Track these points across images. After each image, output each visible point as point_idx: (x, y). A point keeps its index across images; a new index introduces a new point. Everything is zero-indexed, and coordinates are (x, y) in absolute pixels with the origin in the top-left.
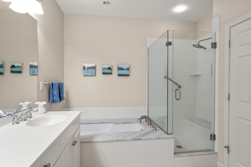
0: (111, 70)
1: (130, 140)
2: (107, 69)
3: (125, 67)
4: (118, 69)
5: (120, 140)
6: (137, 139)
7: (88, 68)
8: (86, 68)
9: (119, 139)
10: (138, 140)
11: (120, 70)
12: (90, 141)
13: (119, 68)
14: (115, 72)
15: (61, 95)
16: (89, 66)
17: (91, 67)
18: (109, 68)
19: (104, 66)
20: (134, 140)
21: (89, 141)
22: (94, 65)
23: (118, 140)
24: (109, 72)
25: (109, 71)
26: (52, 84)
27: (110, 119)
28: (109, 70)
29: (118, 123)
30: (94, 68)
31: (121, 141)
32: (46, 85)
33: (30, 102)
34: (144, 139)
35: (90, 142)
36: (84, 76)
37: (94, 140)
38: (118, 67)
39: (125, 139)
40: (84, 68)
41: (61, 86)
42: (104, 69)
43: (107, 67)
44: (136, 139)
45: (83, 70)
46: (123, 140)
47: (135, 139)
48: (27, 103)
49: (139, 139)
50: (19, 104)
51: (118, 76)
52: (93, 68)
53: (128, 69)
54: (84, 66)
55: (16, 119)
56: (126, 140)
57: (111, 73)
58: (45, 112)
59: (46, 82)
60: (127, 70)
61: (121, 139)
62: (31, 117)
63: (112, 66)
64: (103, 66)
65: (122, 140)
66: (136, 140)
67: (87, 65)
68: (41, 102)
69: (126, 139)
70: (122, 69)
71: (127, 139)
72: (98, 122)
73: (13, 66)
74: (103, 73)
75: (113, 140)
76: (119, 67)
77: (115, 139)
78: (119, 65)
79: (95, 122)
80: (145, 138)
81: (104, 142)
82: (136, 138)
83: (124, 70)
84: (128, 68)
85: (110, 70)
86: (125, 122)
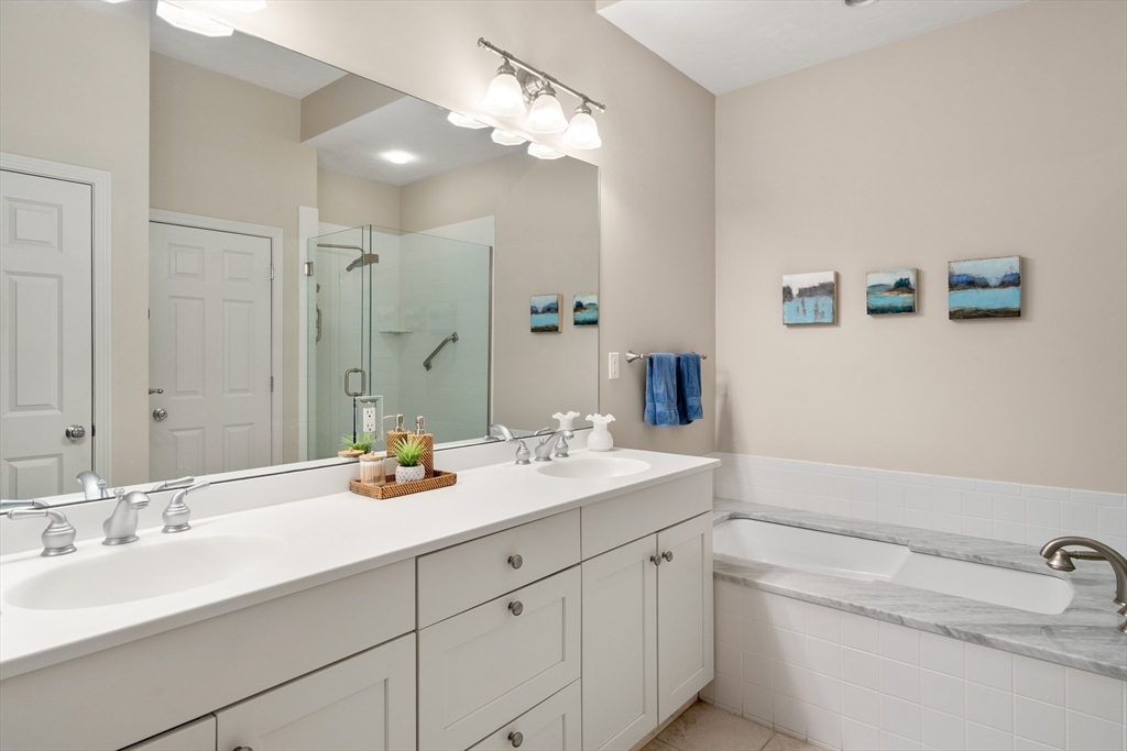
0: (911, 291)
1: (922, 628)
2: (891, 290)
3: (994, 270)
4: (953, 286)
5: (874, 612)
6: (966, 634)
7: (803, 292)
8: (795, 292)
9: (869, 607)
10: (968, 640)
11: (964, 289)
12: (748, 578)
13: (955, 279)
14: (936, 299)
15: (691, 401)
16: (806, 285)
17: (814, 287)
18: (902, 286)
19: (875, 280)
20: (948, 633)
21: (744, 580)
22: (829, 278)
23: (862, 609)
24: (900, 305)
25: (902, 299)
26: (651, 360)
27: (904, 528)
28: (903, 292)
29: (936, 551)
30: (831, 290)
31: (875, 615)
32: (630, 361)
33: (578, 414)
34: (1007, 643)
35: (746, 583)
36: (789, 325)
37: (762, 581)
38: (951, 276)
39: (896, 613)
40: (787, 292)
41: (688, 366)
42: (873, 289)
43: (891, 280)
44: (957, 630)
45: (784, 301)
46: (890, 615)
47: (954, 633)
48: (572, 415)
49: (979, 640)
50: (554, 416)
51: (950, 318)
52: (823, 291)
53: (1014, 281)
54: (785, 285)
55: (522, 451)
56: (901, 622)
57: (909, 310)
58: (611, 446)
59: (630, 352)
60: (1004, 284)
61: (878, 610)
62: (566, 455)
63: (918, 273)
64: (870, 276)
65: (881, 612)
66: (960, 638)
67: (798, 282)
68: (604, 415)
69: (901, 618)
70: (972, 283)
71: (907, 616)
72: (837, 527)
73: (579, 307)
74: (872, 311)
75: (840, 604)
76: (957, 273)
77: (847, 602)
78: (953, 265)
79: (825, 525)
80: (1014, 642)
81: (800, 598)
82: (959, 628)
83: (985, 285)
84: (1012, 274)
85: (906, 295)
86: (975, 556)
